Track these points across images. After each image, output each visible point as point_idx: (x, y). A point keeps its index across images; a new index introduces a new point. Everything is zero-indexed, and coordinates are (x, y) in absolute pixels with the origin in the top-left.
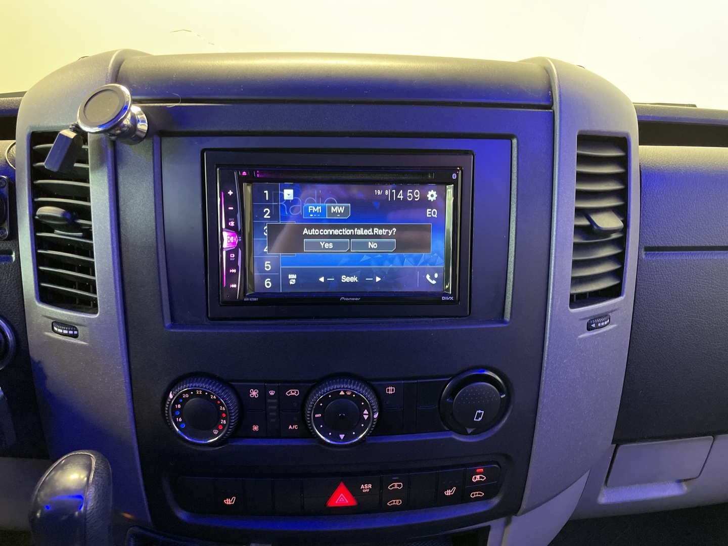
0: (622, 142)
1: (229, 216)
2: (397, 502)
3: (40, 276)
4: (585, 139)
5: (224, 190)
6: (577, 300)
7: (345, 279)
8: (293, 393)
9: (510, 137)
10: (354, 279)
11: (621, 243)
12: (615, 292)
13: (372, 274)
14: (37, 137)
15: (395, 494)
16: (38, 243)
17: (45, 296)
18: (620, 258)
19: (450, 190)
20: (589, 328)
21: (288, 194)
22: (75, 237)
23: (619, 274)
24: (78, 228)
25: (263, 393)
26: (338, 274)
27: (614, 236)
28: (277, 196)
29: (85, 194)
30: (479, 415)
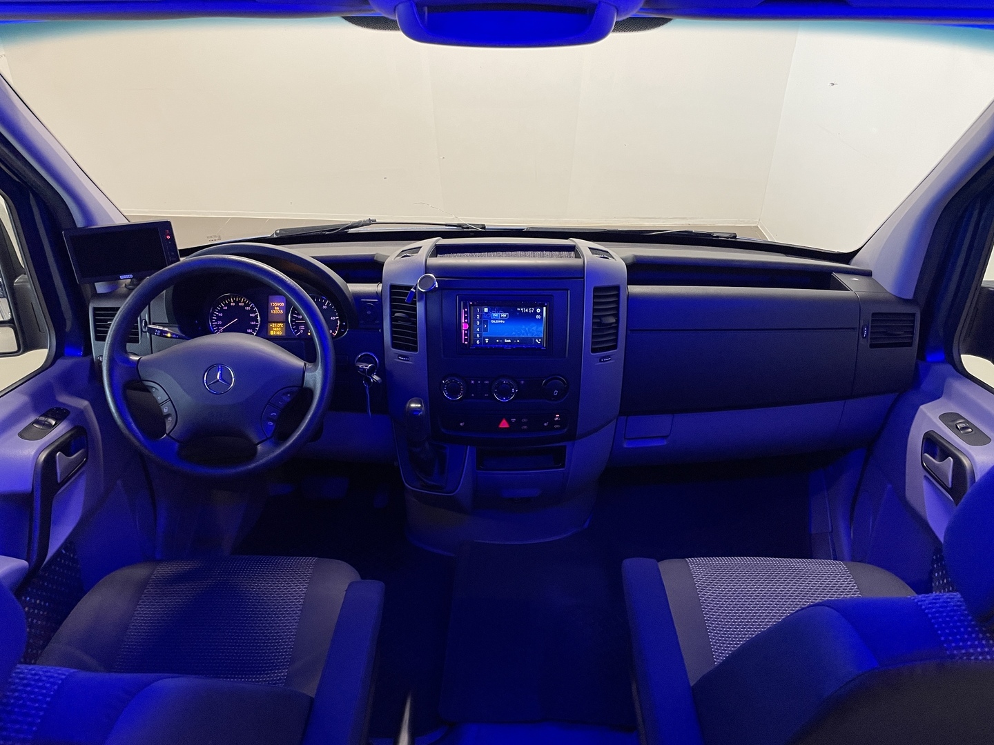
0: (617, 288)
1: (466, 318)
2: (525, 427)
3: (393, 338)
4: (596, 289)
5: (464, 309)
6: (594, 350)
7: (506, 341)
8: (487, 382)
9: (567, 290)
10: (509, 341)
11: (617, 328)
12: (615, 347)
13: (516, 339)
14: (392, 287)
15: (525, 424)
16: (392, 326)
17: (394, 346)
18: (616, 334)
19: (545, 308)
20: (600, 361)
21: (486, 310)
22: (408, 324)
23: (616, 340)
24: (410, 321)
25: (476, 382)
26: (503, 339)
27: (613, 325)
28: (482, 311)
29: (415, 310)
30: (556, 393)
